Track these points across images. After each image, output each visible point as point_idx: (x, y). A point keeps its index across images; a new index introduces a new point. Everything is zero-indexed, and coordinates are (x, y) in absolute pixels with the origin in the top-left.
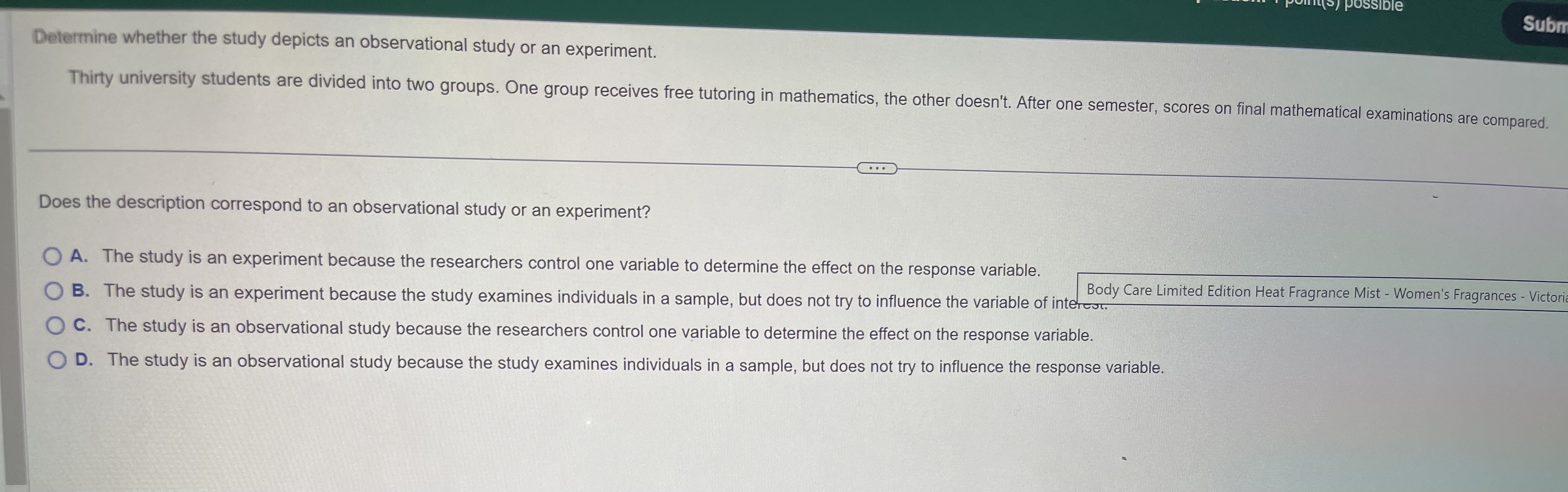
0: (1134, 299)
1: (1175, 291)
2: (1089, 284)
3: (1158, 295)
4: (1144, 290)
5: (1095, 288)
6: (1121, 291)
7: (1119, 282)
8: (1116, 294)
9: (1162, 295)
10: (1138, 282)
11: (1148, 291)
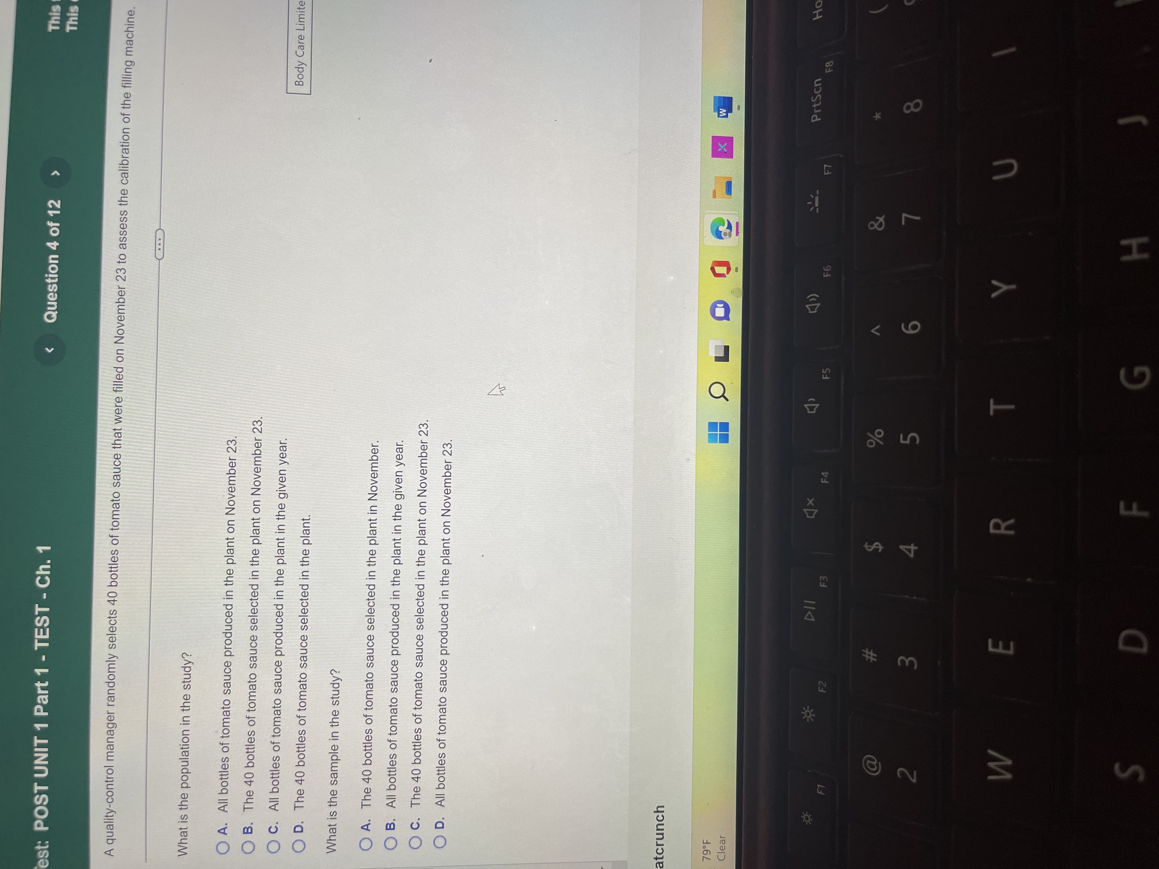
0: (307, 49)
1: (301, 16)
2: (296, 85)
3: (304, 30)
4: (301, 41)
5: (299, 80)
6: (301, 59)
7: (294, 61)
8: (303, 64)
9: (304, 27)
10: (294, 46)
11: (301, 38)
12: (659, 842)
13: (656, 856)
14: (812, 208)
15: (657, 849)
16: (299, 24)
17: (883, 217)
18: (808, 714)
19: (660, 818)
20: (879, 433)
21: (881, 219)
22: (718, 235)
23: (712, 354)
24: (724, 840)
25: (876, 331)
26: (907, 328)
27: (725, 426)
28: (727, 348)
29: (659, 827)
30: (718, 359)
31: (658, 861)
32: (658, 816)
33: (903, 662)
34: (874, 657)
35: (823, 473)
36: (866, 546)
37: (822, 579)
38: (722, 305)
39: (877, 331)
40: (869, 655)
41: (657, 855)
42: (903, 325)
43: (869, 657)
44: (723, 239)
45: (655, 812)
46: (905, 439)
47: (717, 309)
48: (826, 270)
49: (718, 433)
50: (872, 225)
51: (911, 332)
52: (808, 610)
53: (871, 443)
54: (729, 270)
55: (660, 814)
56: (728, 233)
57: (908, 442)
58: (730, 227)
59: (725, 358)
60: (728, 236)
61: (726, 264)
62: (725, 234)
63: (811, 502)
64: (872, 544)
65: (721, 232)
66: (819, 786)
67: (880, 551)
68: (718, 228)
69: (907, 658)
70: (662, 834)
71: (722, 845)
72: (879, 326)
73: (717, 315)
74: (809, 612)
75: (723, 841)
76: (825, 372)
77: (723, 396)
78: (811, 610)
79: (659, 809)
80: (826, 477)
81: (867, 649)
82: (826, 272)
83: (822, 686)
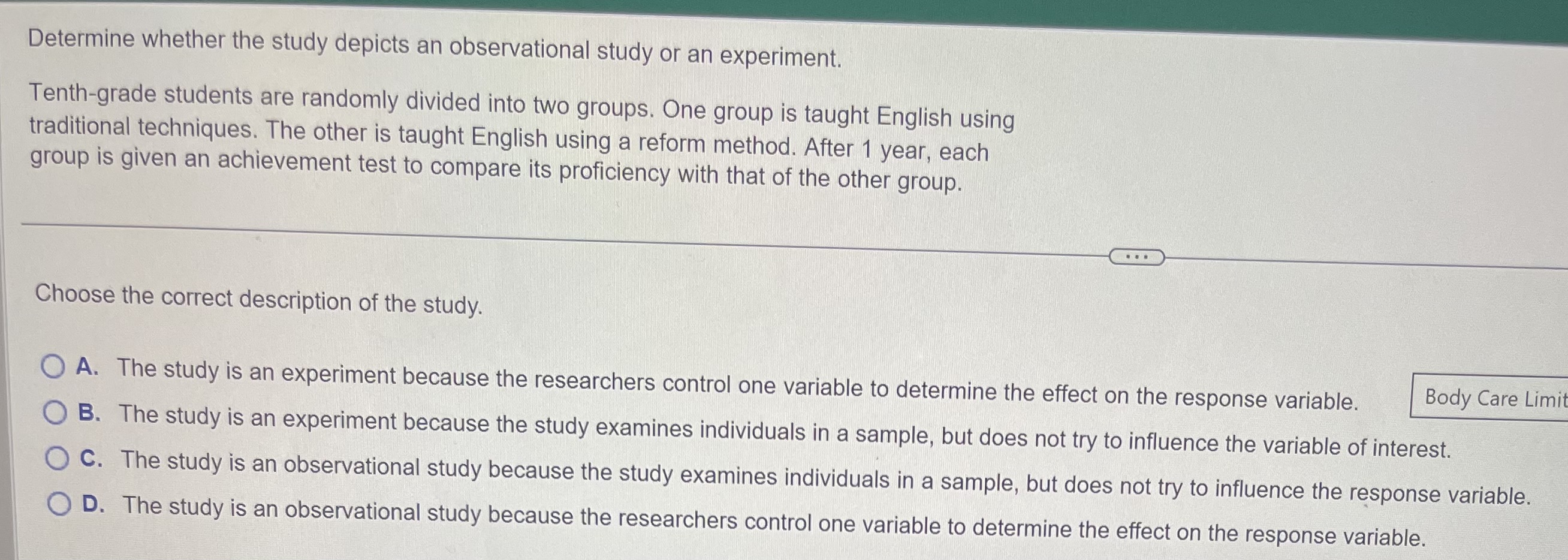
16: (1537, 397)
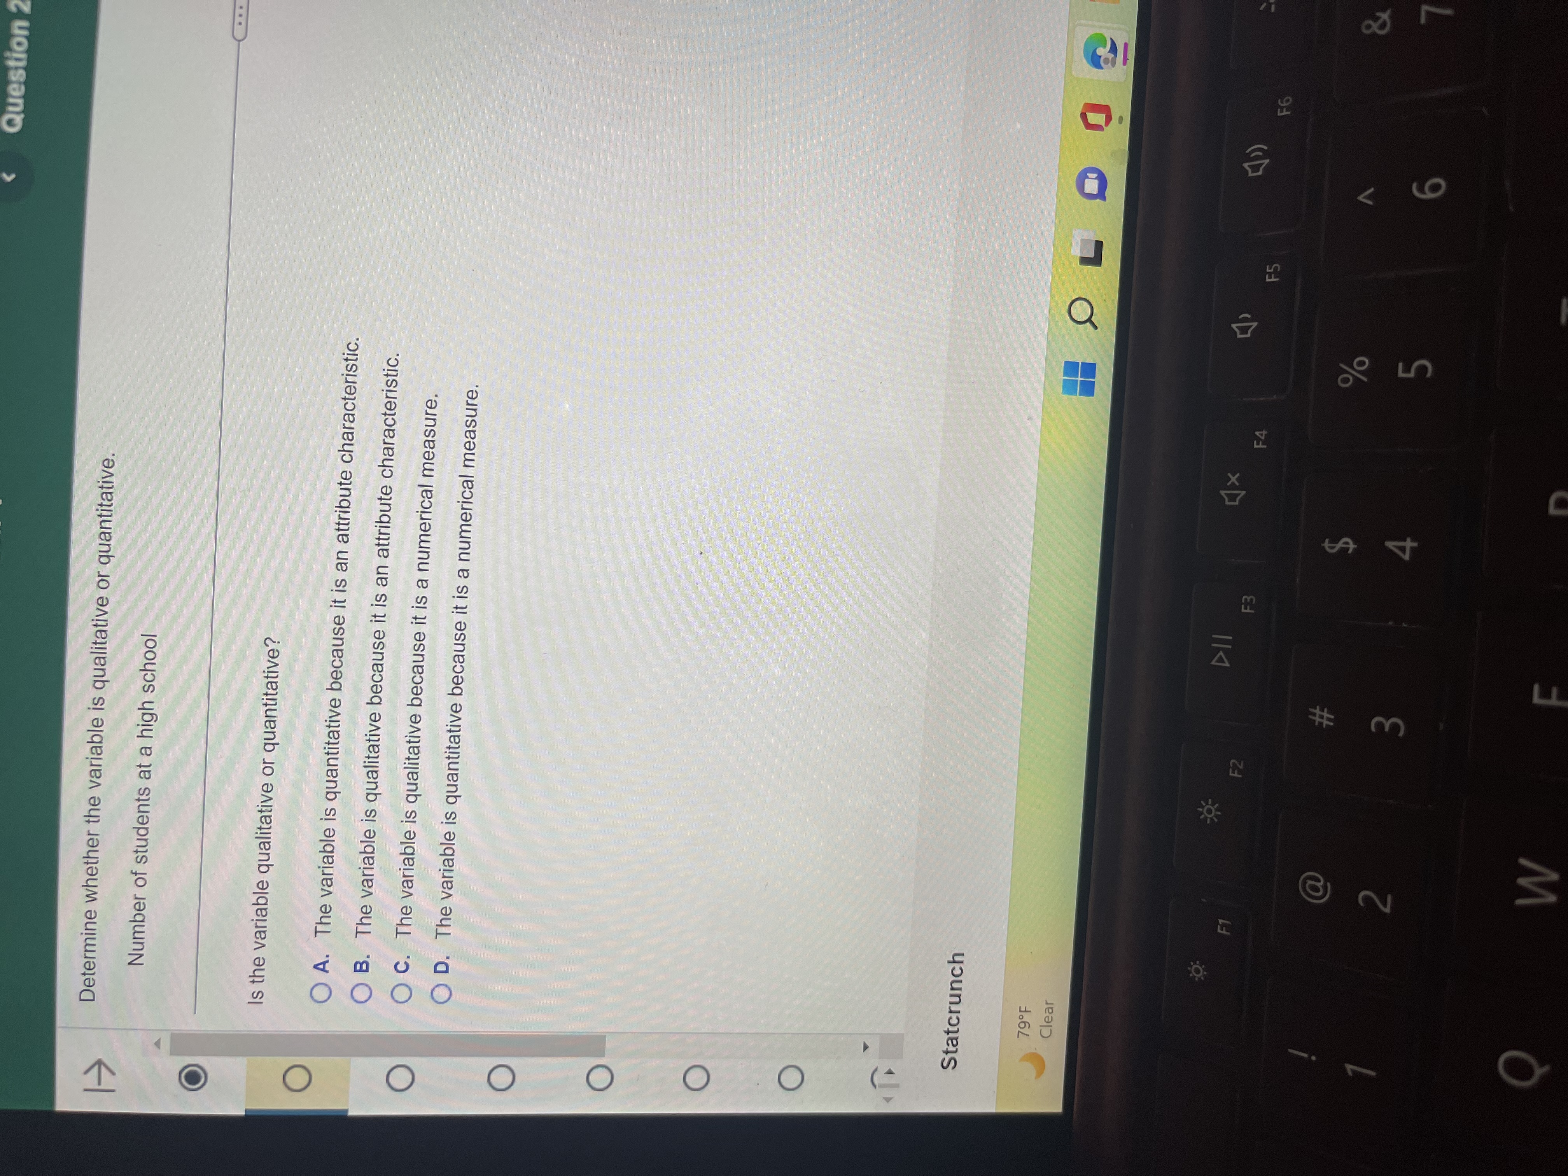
12: (954, 1008)
13: (948, 1029)
14: (1265, 5)
15: (950, 1018)
17: (1389, 12)
18: (1209, 811)
19: (957, 972)
20: (1362, 363)
21: (1385, 16)
22: (1095, 61)
23: (1077, 252)
24: (1052, 1008)
25: (1367, 197)
26: (1421, 190)
27: (1090, 369)
28: (1099, 245)
29: (955, 985)
30: (1084, 261)
31: (951, 1035)
32: (954, 969)
33: (1380, 725)
34: (1329, 719)
35: (1257, 433)
36: (1326, 544)
37: (1246, 599)
38: (1096, 175)
39: (1369, 197)
40: (1322, 717)
41: (948, 1026)
42: (1415, 186)
43: (1321, 720)
44: (1101, 68)
45: (949, 962)
46: (1407, 369)
47: (1087, 180)
48: (1282, 105)
49: (1079, 379)
50: (1369, 27)
51: (1430, 195)
52: (1219, 649)
53: (1346, 380)
54: (1109, 119)
55: (957, 966)
56: (1110, 58)
57: (1412, 375)
58: (1114, 49)
59: (1096, 260)
60: (1110, 64)
61: (1105, 110)
62: (1106, 61)
63: (1234, 479)
64: (1337, 543)
65: (1100, 57)
66: (1220, 921)
67: (1350, 551)
68: (1095, 51)
69: (1387, 719)
70: (959, 996)
71: (1048, 1014)
72: (1372, 190)
73: (1086, 191)
74: (1221, 653)
75: (1050, 1009)
76: (1272, 270)
77: (1089, 320)
78: (1223, 650)
79: (957, 959)
80: (1263, 438)
81: (1318, 707)
82: (1282, 108)
83: (1235, 767)
